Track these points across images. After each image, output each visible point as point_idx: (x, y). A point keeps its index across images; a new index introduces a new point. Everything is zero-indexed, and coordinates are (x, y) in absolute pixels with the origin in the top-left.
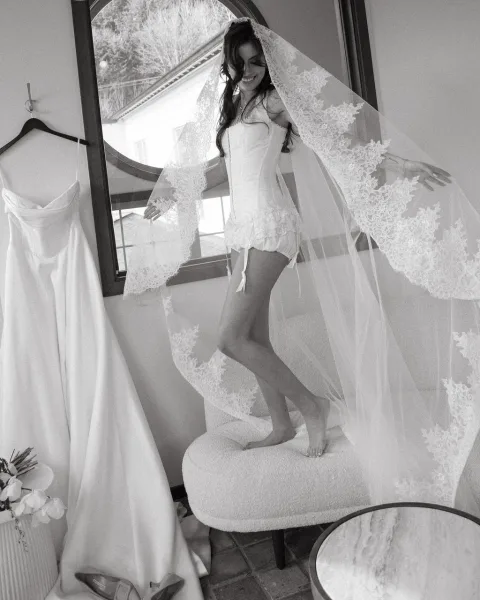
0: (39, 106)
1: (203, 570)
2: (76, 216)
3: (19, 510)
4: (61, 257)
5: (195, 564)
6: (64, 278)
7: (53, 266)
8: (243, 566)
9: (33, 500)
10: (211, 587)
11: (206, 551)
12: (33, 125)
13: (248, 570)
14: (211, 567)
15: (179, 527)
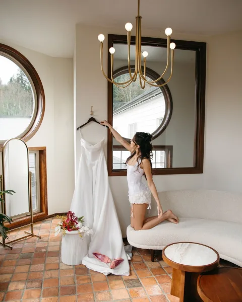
0: (95, 114)
1: (130, 259)
2: (102, 149)
3: (81, 231)
4: (96, 162)
5: (127, 257)
6: (97, 169)
7: (94, 165)
8: (141, 260)
9: (86, 228)
10: (132, 263)
11: (131, 254)
12: (92, 119)
13: (143, 261)
14: (132, 258)
15: (123, 247)
